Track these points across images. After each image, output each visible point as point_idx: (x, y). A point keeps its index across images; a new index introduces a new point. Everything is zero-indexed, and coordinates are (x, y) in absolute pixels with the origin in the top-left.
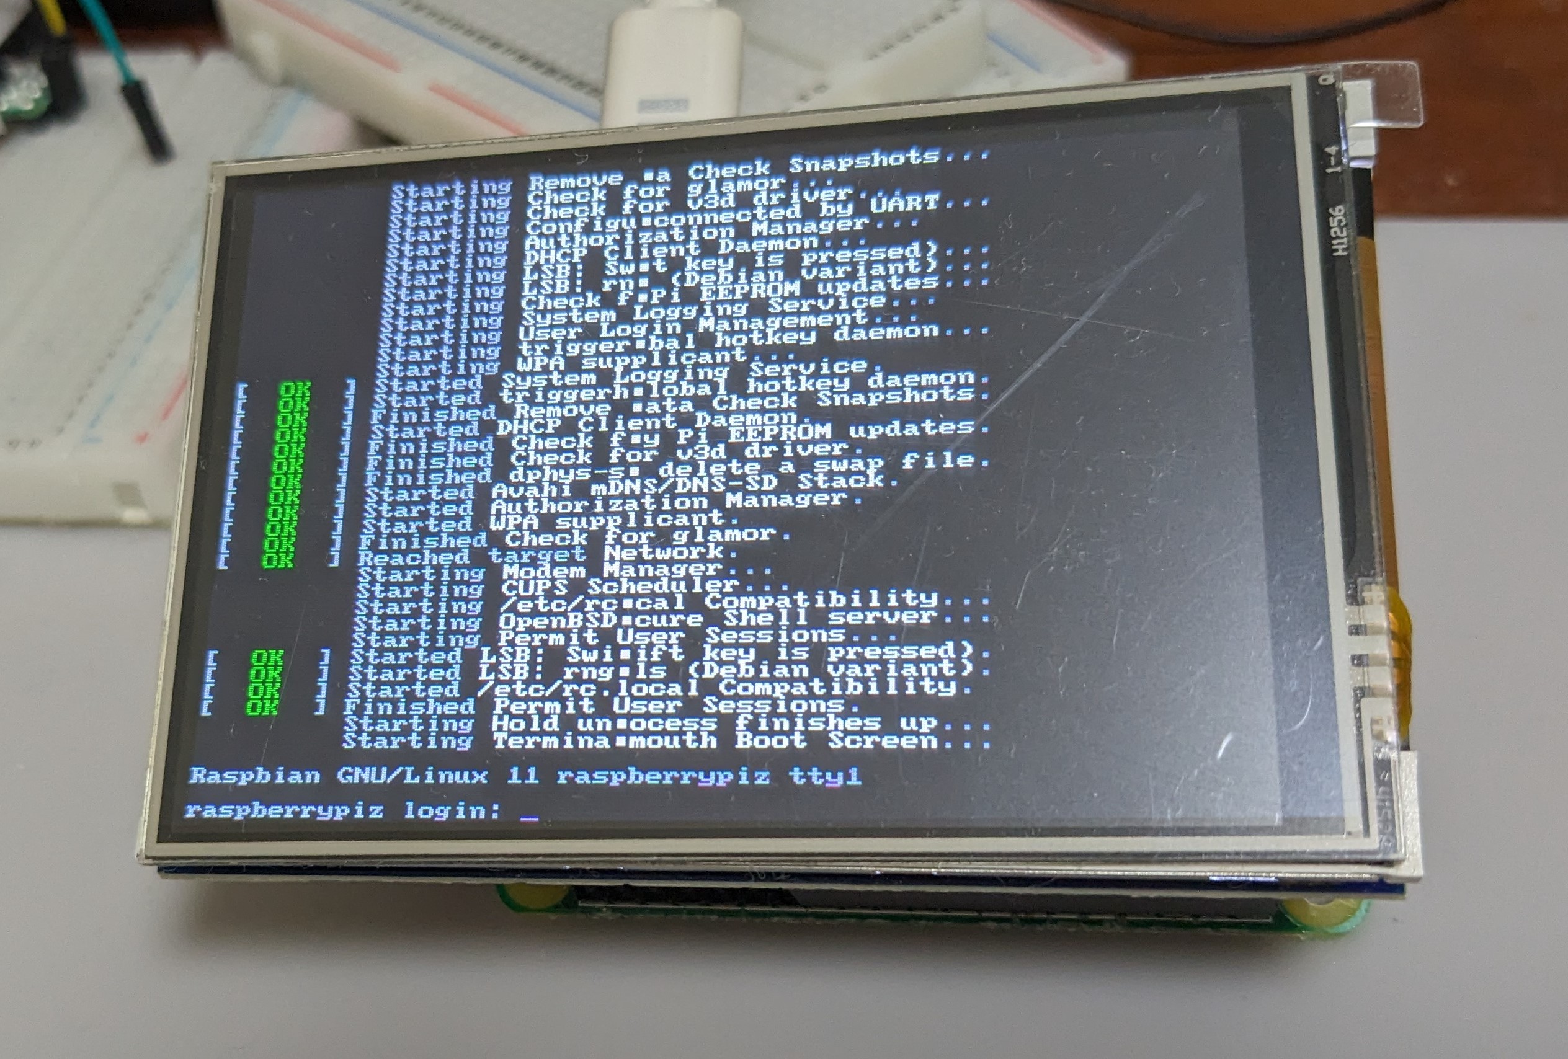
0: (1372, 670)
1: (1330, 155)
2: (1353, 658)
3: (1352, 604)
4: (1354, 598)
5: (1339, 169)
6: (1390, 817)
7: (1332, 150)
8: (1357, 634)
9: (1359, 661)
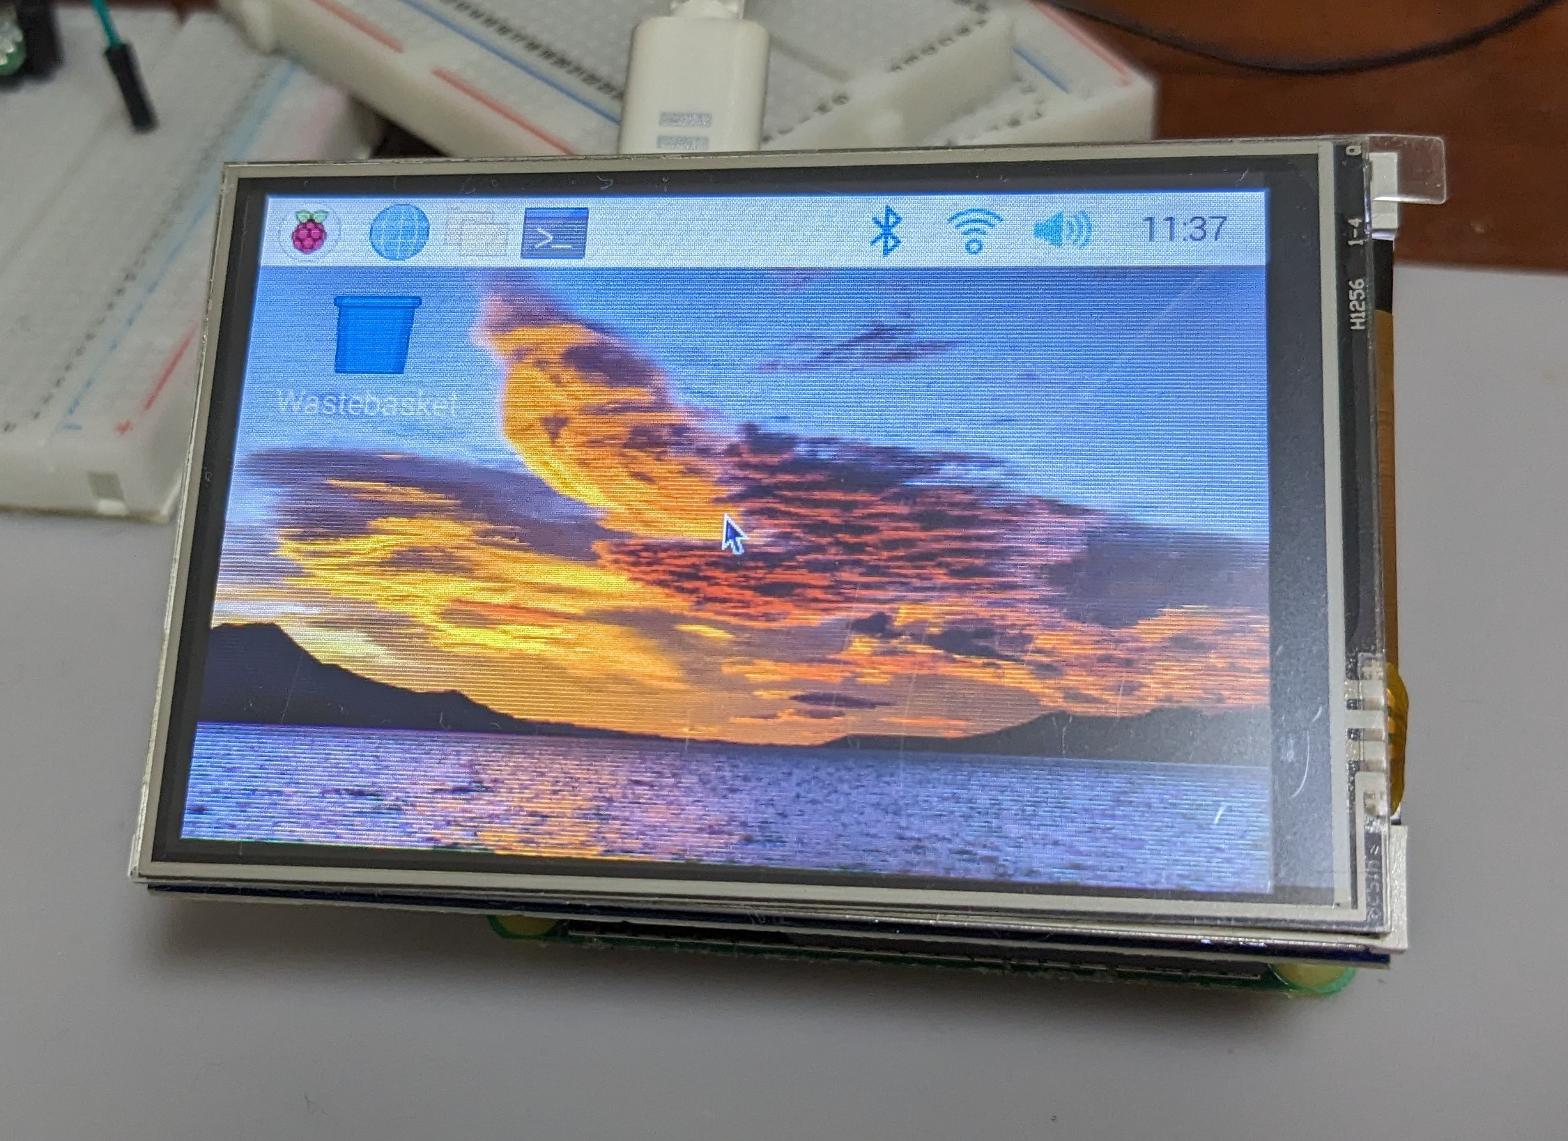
0: (1369, 745)
1: (1354, 227)
2: (1350, 732)
3: (1351, 678)
4: (1353, 673)
5: (1361, 242)
6: (1378, 890)
7: (1355, 222)
8: (1355, 708)
9: (1355, 734)
